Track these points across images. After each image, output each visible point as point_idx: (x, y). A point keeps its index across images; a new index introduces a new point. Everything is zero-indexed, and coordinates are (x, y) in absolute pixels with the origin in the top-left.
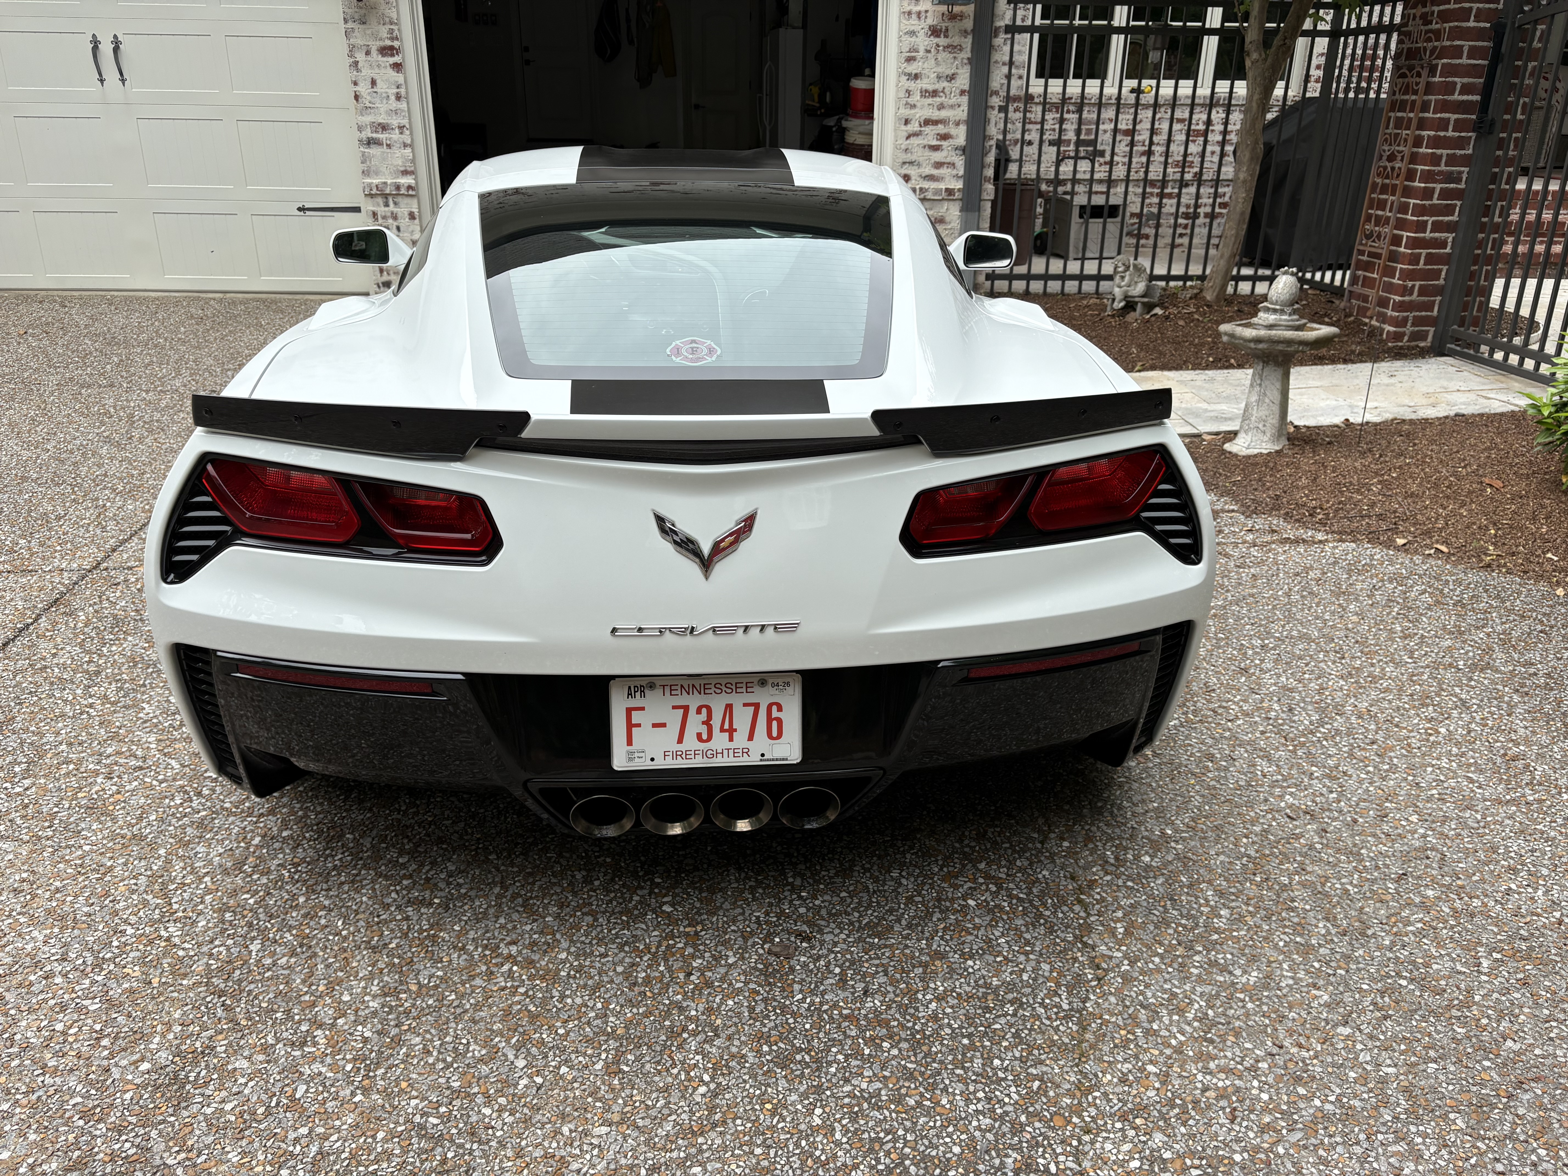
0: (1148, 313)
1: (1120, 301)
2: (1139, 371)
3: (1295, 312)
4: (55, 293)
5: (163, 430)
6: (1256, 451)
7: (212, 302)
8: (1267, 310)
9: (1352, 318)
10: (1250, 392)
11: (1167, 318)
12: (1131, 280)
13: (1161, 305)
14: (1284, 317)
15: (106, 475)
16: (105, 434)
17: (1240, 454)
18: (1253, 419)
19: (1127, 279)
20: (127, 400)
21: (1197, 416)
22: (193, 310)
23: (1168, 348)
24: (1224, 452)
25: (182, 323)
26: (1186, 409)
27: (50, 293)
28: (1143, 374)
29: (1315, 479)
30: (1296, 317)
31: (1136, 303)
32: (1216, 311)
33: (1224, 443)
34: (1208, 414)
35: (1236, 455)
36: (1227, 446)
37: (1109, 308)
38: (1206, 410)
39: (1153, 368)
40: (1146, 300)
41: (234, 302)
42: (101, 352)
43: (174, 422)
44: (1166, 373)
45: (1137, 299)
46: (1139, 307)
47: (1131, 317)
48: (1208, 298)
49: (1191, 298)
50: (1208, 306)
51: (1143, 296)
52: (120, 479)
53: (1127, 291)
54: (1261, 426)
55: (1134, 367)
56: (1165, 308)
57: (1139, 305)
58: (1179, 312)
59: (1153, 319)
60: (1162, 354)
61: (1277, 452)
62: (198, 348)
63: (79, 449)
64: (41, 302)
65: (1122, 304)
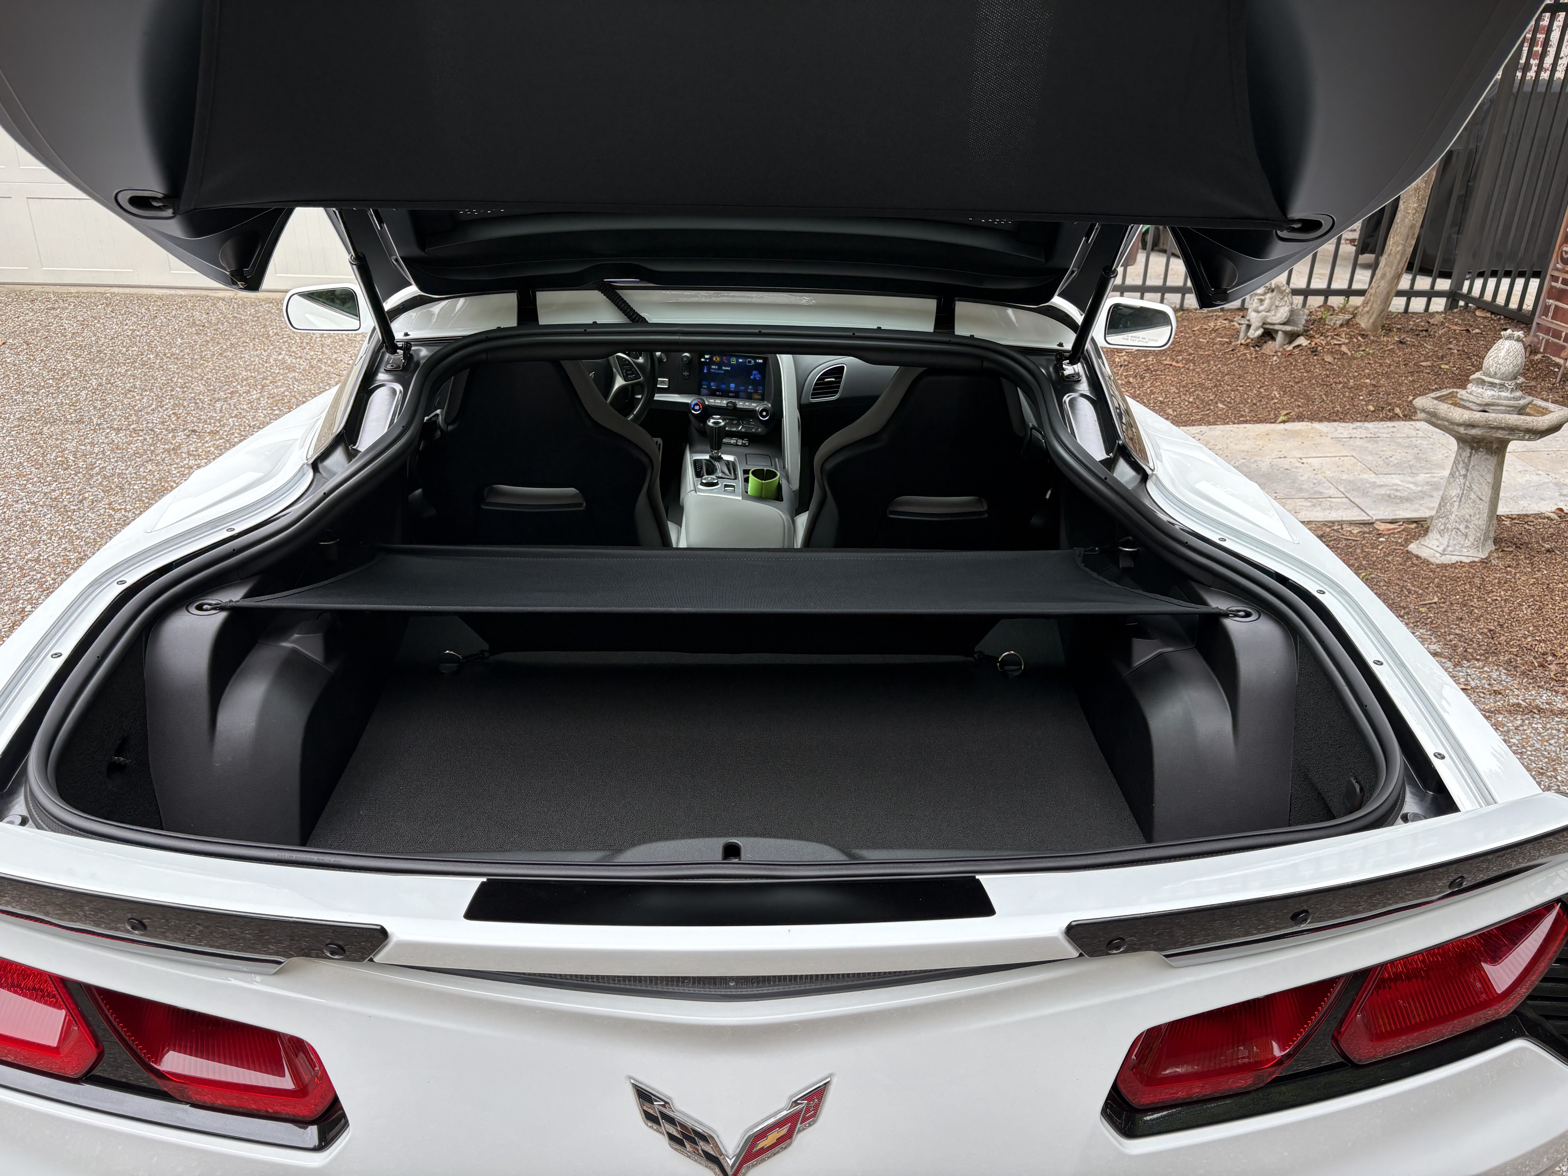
0: (1290, 343)
1: (1257, 329)
2: (1284, 422)
3: (1519, 387)
4: (52, 288)
5: (122, 489)
6: (1454, 559)
7: (221, 303)
8: (1482, 382)
9: (1539, 356)
10: (1449, 483)
11: (1314, 351)
12: (1272, 304)
13: (1305, 333)
14: (1503, 394)
15: (37, 560)
16: (54, 495)
17: (1432, 560)
18: (1453, 517)
19: (1267, 302)
20: (92, 444)
21: (1365, 494)
22: (197, 314)
23: (1317, 392)
24: (1409, 555)
25: (180, 333)
26: (1350, 482)
27: (47, 289)
28: (1289, 426)
29: (1540, 609)
30: (1519, 394)
31: (1277, 331)
32: (1373, 342)
33: (1407, 542)
34: (1377, 491)
35: (1427, 563)
36: (1413, 547)
37: (1242, 335)
38: (1374, 485)
39: (1300, 418)
40: (1288, 328)
41: (244, 304)
42: (81, 372)
43: (139, 478)
44: (1317, 425)
45: (1277, 327)
46: (1280, 337)
47: (1270, 347)
48: (1363, 325)
49: (1341, 326)
50: (1363, 336)
51: (1284, 324)
52: (53, 566)
53: (1266, 317)
54: (1462, 527)
55: (1276, 417)
56: (1311, 337)
57: (1280, 333)
58: (1328, 344)
59: (1296, 351)
60: (1310, 399)
61: (1482, 561)
62: (191, 367)
63: (17, 518)
64: (32, 301)
65: (1260, 332)
